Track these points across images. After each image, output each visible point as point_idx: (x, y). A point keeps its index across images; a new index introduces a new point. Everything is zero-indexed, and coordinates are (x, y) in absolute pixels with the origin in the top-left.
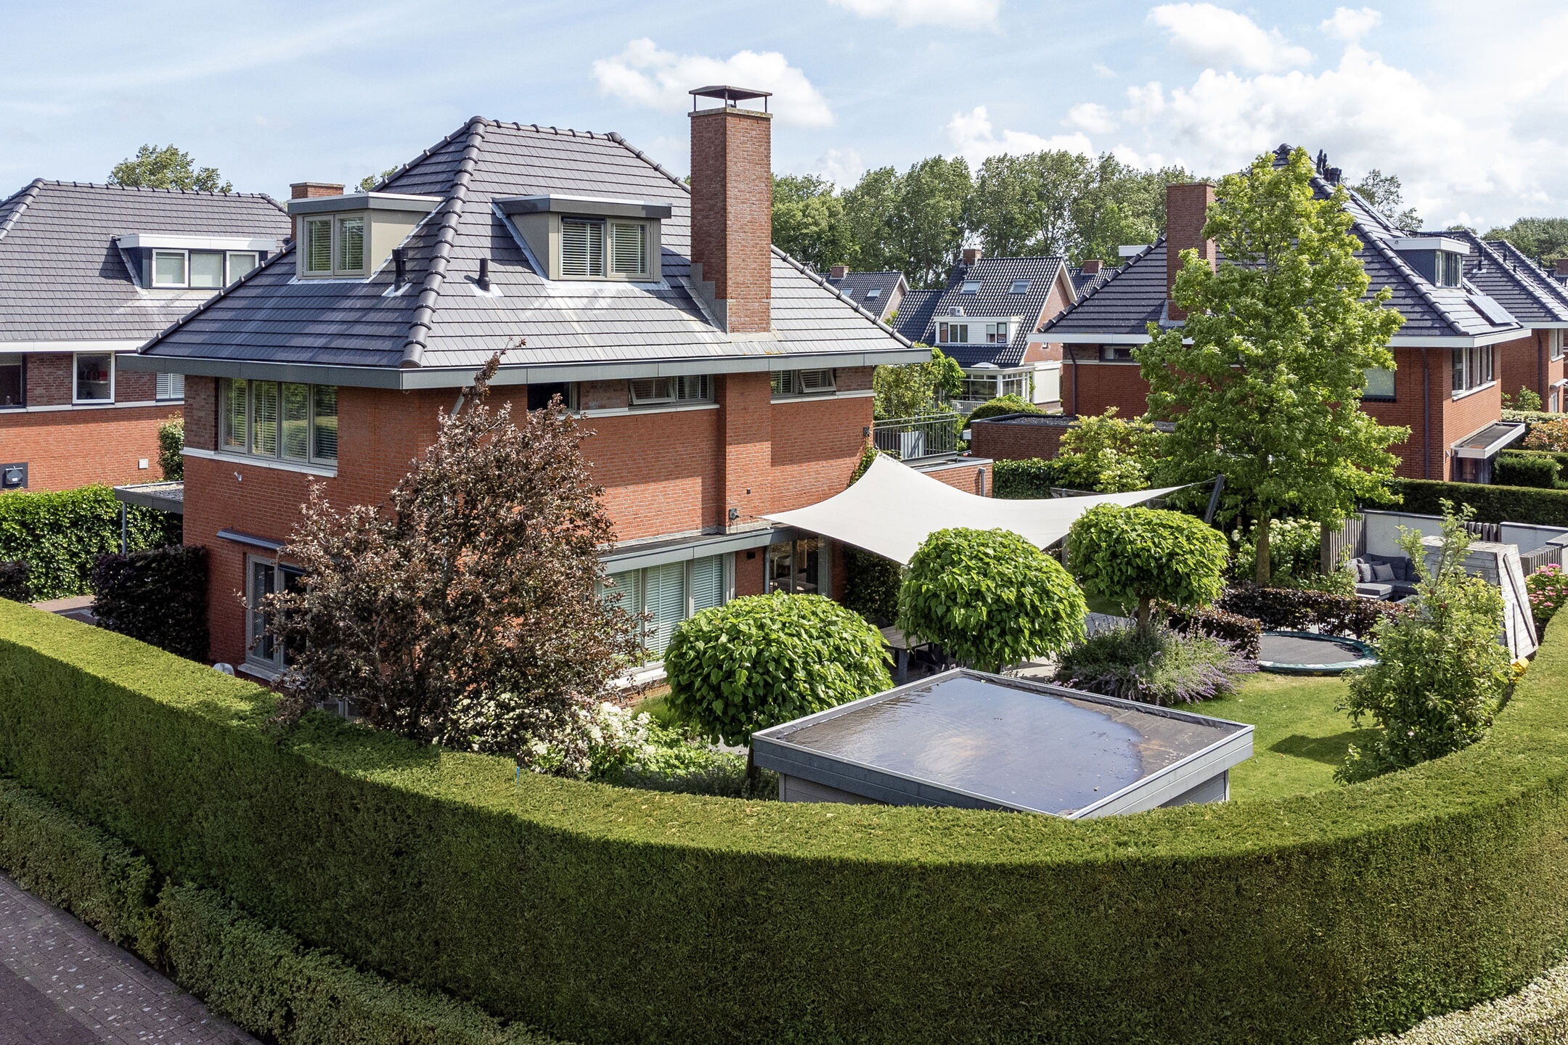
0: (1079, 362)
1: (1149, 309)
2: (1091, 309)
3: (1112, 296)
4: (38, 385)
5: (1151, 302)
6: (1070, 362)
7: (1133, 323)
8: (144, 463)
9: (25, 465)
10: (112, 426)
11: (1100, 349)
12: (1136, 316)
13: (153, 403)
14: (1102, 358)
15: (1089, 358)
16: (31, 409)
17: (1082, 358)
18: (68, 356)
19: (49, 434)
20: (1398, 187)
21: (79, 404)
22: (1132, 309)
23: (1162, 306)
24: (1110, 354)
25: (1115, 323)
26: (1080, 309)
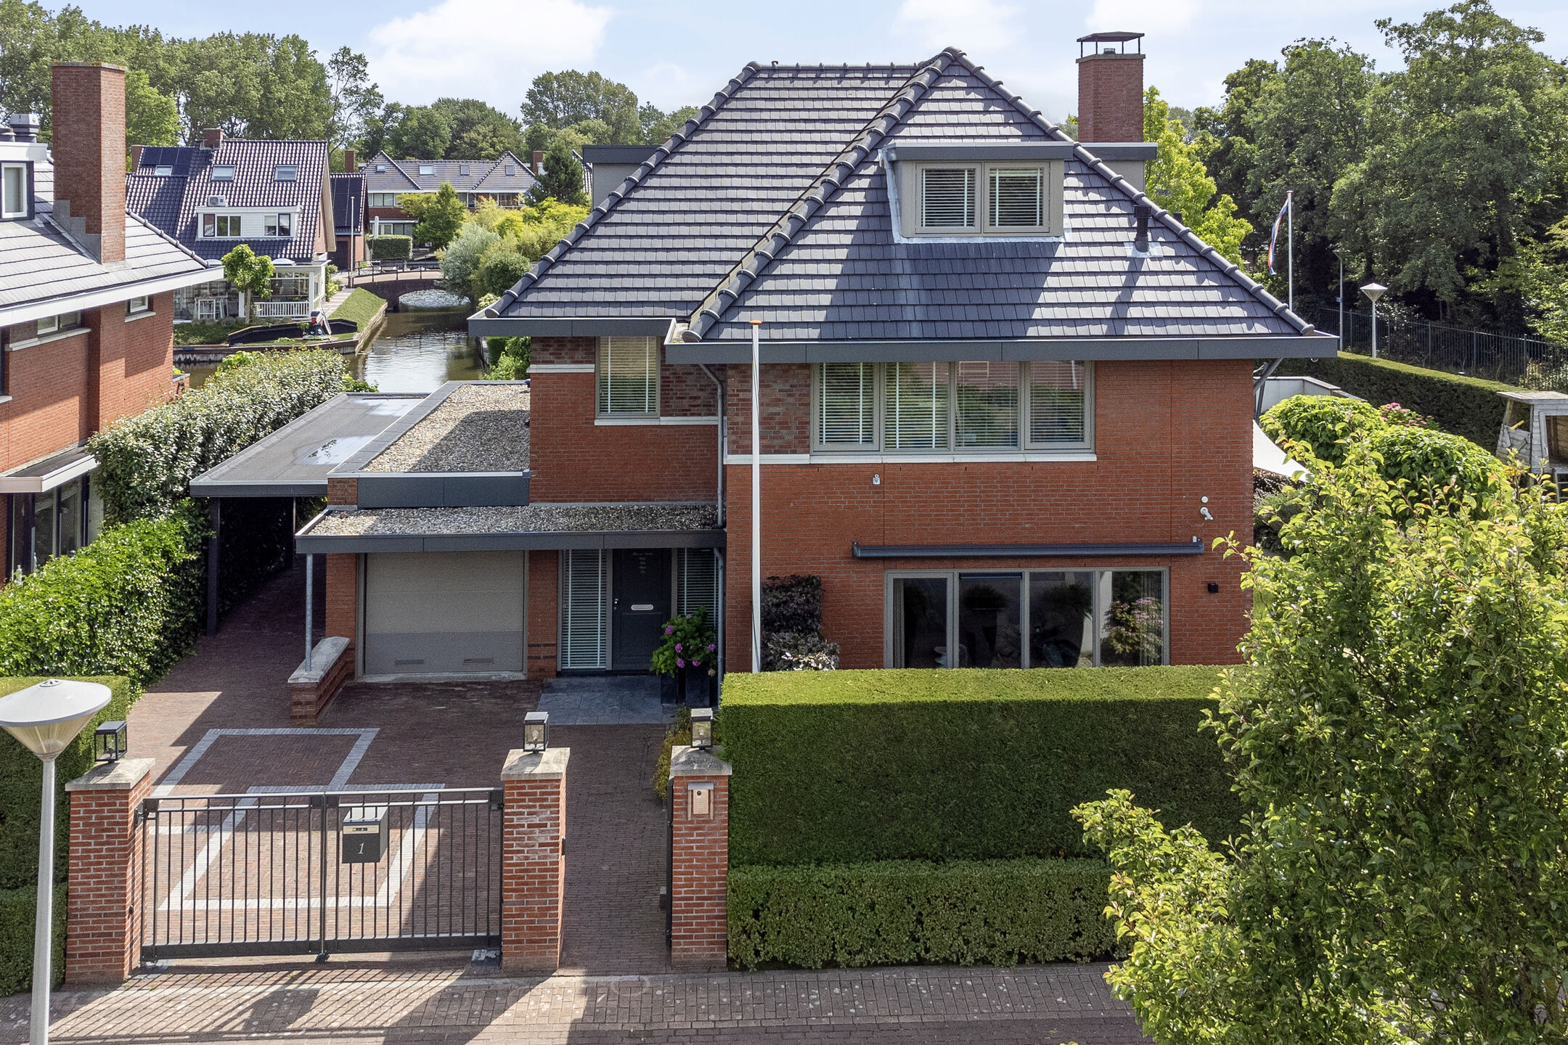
20: (365, 65)
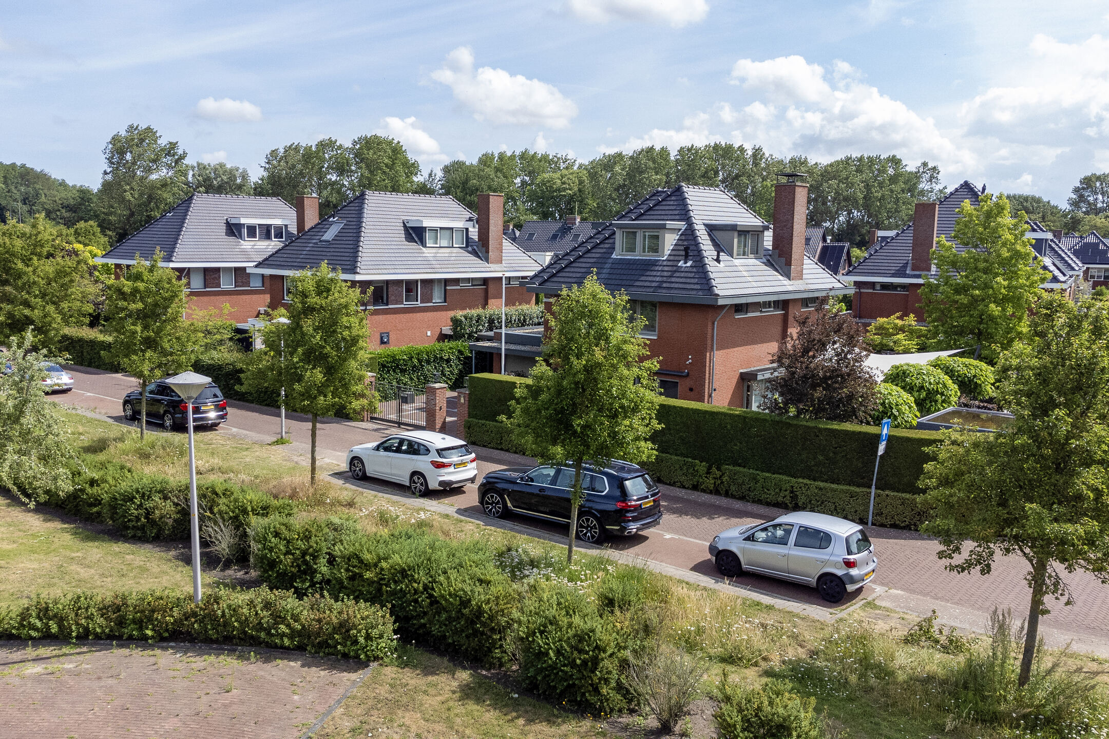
0: (862, 291)
1: (901, 265)
2: (870, 264)
3: (880, 257)
4: (392, 295)
5: (901, 262)
6: (858, 290)
7: (893, 272)
8: (429, 333)
9: (388, 333)
10: (418, 315)
11: (873, 285)
12: (894, 268)
13: (432, 304)
14: (874, 289)
15: (868, 289)
16: (391, 306)
17: (864, 288)
18: (402, 281)
19: (396, 318)
21: (406, 304)
22: (892, 265)
23: (907, 263)
24: (878, 287)
25: (883, 271)
26: (864, 264)
